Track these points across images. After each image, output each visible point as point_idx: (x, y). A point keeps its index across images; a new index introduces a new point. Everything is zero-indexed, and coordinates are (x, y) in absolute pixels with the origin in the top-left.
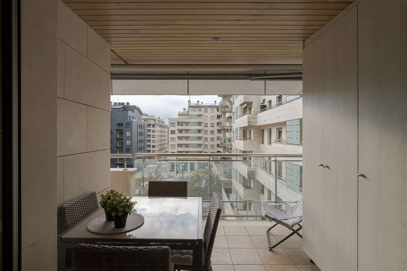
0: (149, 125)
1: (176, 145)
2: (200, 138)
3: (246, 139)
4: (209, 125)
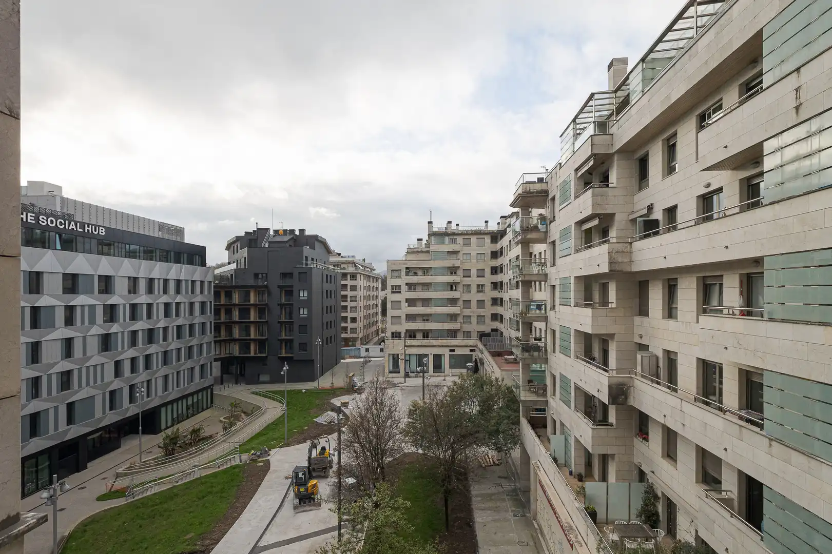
0: (344, 275)
1: (404, 317)
2: (453, 302)
3: (593, 305)
4: (474, 272)
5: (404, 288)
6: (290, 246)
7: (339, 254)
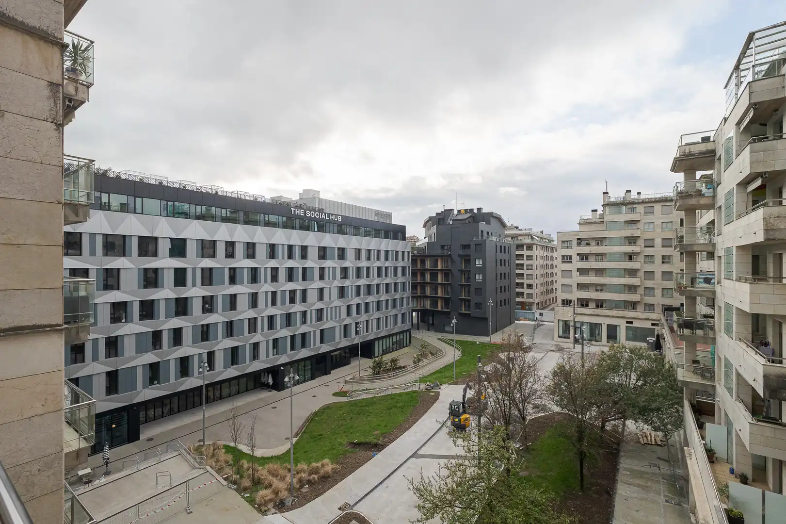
0: (520, 247)
1: (575, 286)
2: (632, 273)
3: (765, 280)
4: (658, 242)
5: (575, 258)
6: (470, 222)
7: (517, 228)
